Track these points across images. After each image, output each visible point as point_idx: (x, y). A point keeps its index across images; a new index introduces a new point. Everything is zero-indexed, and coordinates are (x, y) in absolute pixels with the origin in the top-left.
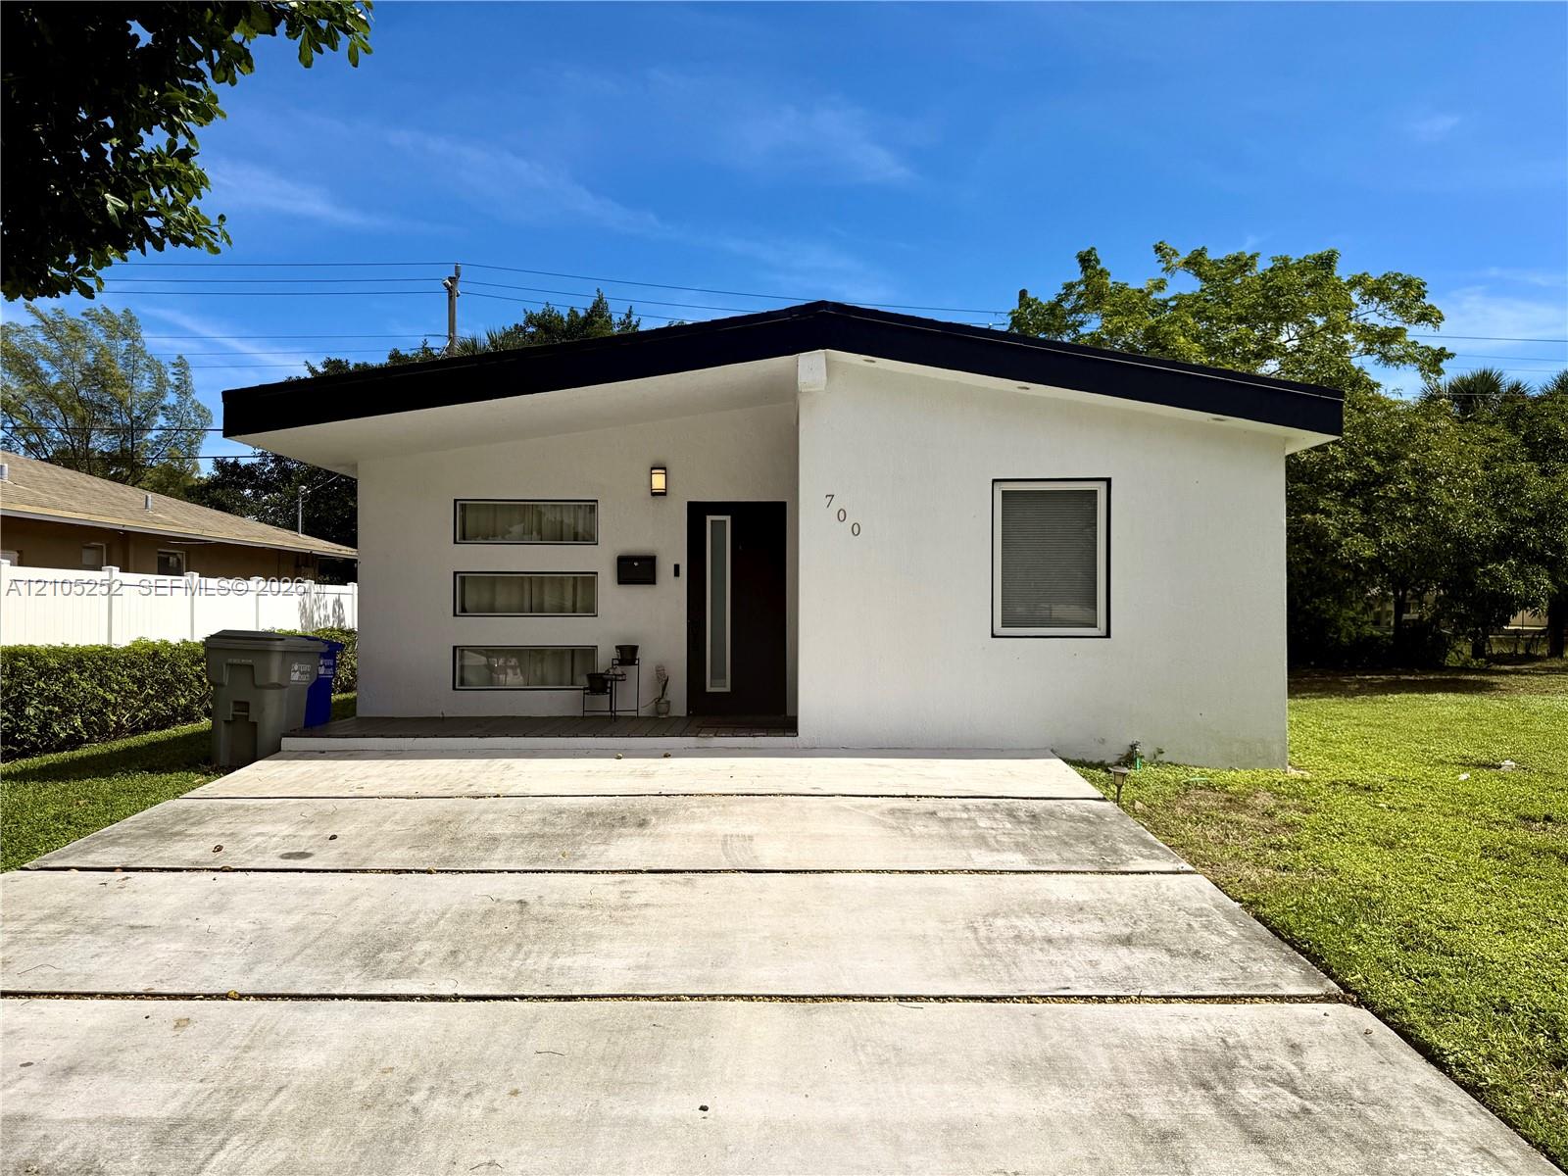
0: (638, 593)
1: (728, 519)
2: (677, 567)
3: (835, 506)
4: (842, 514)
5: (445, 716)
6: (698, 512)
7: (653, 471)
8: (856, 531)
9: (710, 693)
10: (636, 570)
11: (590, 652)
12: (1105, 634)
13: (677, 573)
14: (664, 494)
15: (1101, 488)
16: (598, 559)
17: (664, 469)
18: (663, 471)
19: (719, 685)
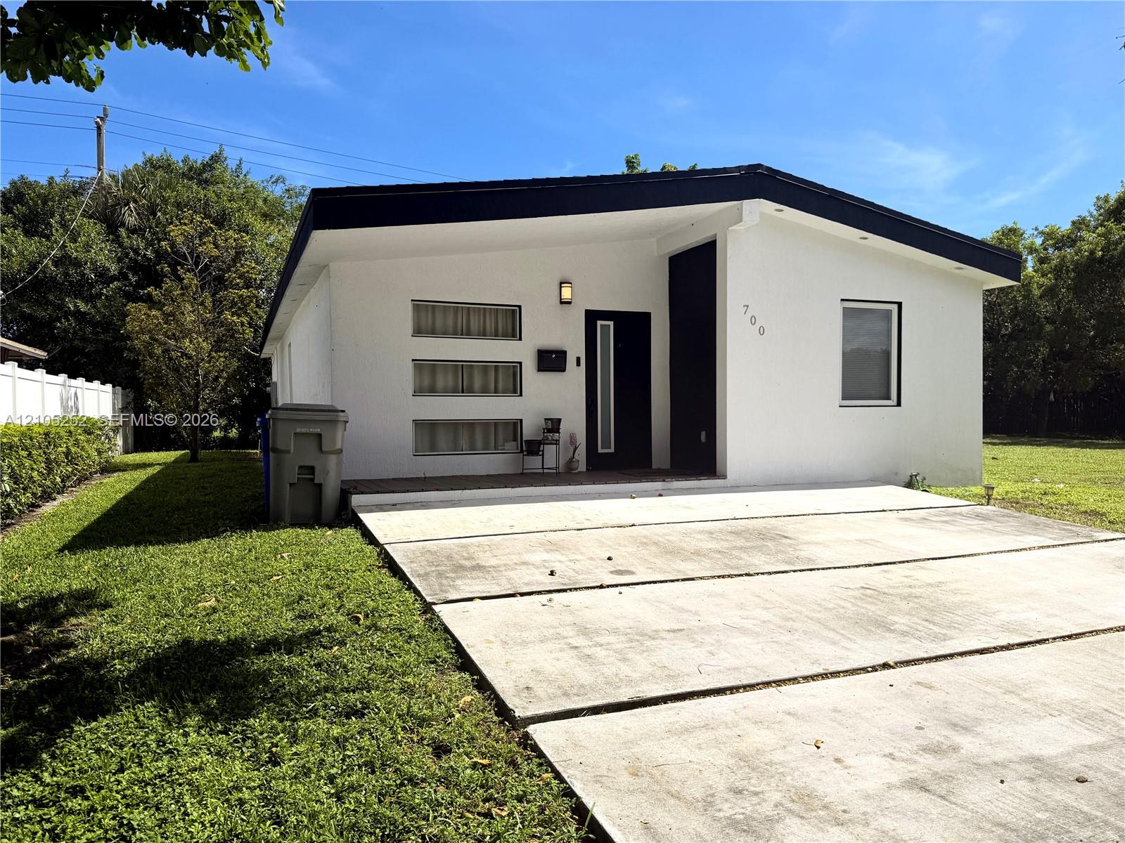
0: (551, 379)
1: (611, 323)
2: (578, 359)
3: (749, 314)
4: (753, 320)
5: (427, 476)
6: (592, 317)
7: (563, 285)
8: (762, 331)
9: (602, 453)
10: (551, 361)
11: (516, 425)
12: (896, 404)
13: (578, 364)
14: (570, 303)
15: (895, 308)
16: (522, 352)
17: (571, 283)
18: (570, 285)
19: (606, 447)
